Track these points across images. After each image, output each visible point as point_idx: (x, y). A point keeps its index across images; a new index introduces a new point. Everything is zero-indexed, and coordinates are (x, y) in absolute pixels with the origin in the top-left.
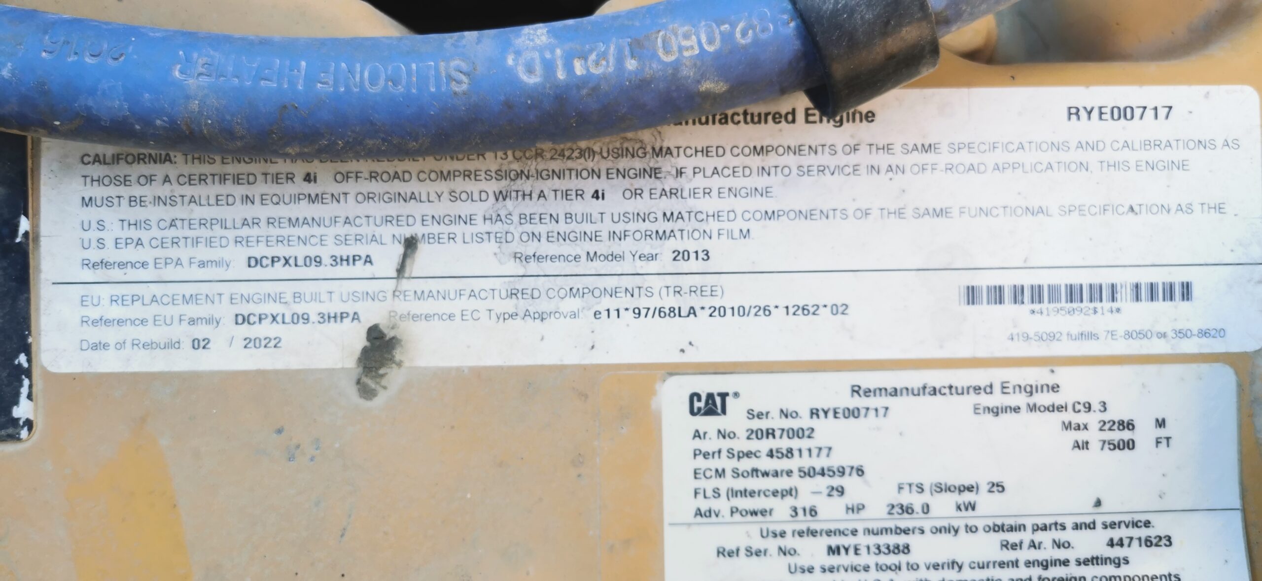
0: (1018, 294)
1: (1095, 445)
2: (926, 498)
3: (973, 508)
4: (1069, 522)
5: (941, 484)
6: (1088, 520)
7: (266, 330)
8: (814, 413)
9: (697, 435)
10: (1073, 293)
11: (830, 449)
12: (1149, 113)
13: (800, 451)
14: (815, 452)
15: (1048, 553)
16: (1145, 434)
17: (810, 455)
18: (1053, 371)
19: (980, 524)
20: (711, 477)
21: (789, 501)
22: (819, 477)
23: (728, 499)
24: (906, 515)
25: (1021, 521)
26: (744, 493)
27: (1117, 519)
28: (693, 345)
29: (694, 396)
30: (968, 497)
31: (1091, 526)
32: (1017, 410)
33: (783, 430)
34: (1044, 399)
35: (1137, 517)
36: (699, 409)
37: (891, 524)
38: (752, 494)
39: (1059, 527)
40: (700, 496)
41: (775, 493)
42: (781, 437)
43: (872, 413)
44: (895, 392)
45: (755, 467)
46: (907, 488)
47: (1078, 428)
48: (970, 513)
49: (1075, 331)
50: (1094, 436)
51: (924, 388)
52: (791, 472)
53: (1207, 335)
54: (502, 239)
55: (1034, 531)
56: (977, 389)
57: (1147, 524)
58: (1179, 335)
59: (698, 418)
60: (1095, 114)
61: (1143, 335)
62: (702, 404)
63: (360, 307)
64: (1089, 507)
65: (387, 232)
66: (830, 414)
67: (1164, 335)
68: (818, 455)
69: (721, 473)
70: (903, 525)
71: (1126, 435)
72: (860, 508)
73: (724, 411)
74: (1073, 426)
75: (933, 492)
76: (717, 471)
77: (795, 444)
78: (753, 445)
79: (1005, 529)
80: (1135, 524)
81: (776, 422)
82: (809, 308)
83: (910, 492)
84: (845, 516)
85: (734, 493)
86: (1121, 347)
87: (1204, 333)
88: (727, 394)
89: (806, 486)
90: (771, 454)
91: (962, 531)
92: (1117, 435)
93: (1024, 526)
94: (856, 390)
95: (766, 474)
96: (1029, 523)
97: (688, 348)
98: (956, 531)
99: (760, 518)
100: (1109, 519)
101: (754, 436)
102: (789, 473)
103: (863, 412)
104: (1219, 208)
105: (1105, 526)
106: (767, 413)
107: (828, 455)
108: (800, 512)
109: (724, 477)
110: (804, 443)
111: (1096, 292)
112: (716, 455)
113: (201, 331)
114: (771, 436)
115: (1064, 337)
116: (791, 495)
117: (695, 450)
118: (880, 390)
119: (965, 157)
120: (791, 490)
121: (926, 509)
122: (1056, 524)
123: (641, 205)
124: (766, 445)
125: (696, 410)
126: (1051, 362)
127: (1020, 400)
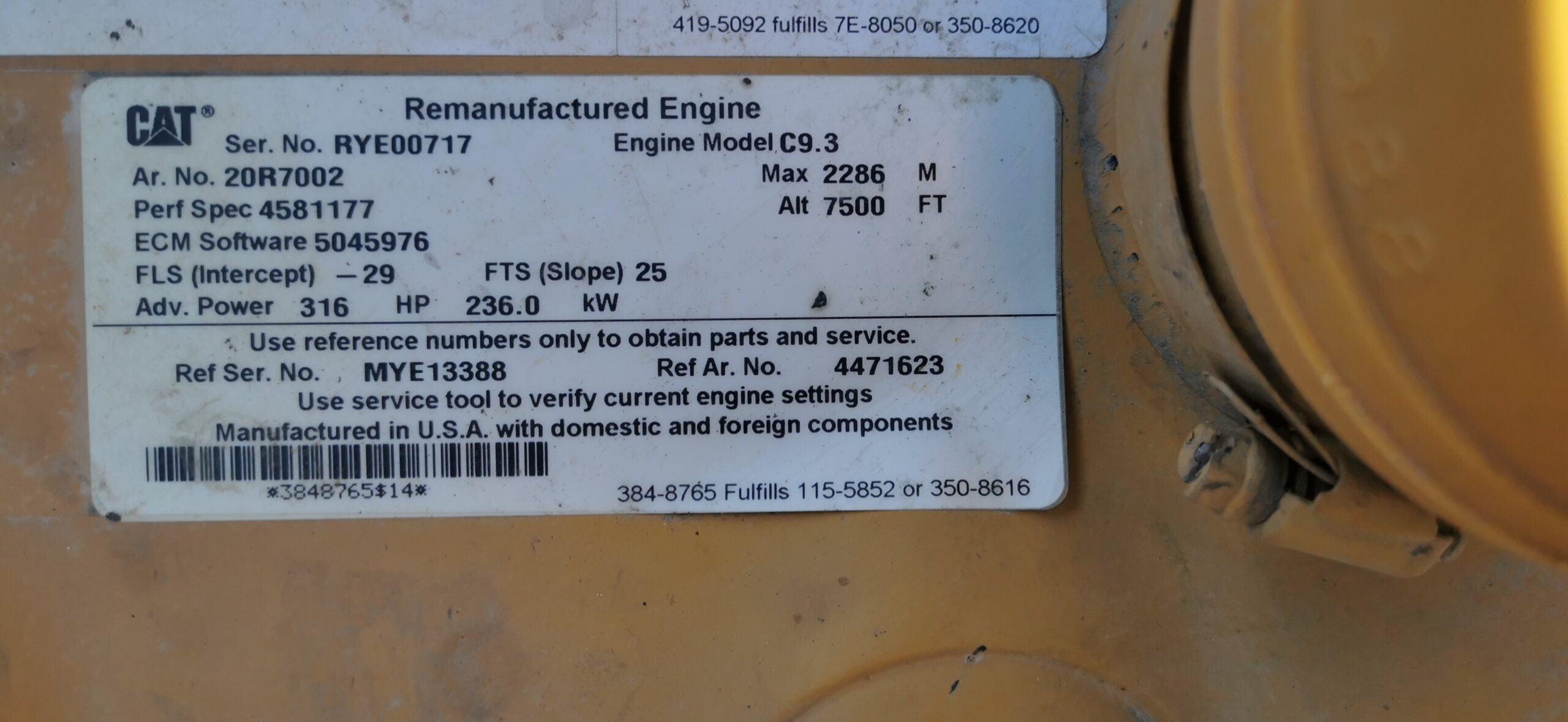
1: (818, 206)
2: (533, 286)
3: (613, 308)
4: (773, 330)
5: (559, 265)
6: (804, 327)
8: (342, 143)
9: (140, 176)
11: (370, 203)
13: (318, 205)
14: (344, 209)
15: (736, 381)
16: (901, 189)
17: (336, 215)
18: (747, 82)
19: (625, 331)
20: (166, 247)
21: (300, 289)
22: (350, 252)
23: (196, 286)
24: (498, 316)
25: (692, 328)
26: (224, 275)
27: (852, 326)
28: (133, 27)
29: (136, 113)
30: (603, 287)
31: (810, 337)
32: (687, 144)
33: (289, 171)
34: (733, 127)
35: (886, 326)
36: (144, 133)
37: (474, 330)
38: (235, 276)
39: (756, 339)
40: (147, 280)
41: (274, 276)
42: (285, 183)
43: (441, 146)
44: (481, 112)
45: (242, 231)
46: (501, 270)
47: (789, 176)
48: (607, 313)
49: (785, 17)
50: (815, 190)
51: (531, 103)
52: (304, 241)
53: (1009, 28)
55: (713, 345)
56: (620, 109)
57: (903, 336)
58: (961, 27)
59: (142, 149)
61: (898, 25)
62: (149, 126)
64: (804, 308)
66: (371, 146)
67: (936, 27)
68: (350, 215)
69: (181, 242)
70: (493, 331)
71: (870, 190)
72: (421, 302)
74: (782, 174)
75: (546, 279)
76: (175, 236)
77: (310, 194)
78: (239, 195)
79: (666, 341)
80: (883, 337)
81: (278, 159)
83: (507, 278)
84: (394, 316)
85: (203, 275)
86: (861, 45)
87: (1002, 25)
88: (192, 109)
89: (328, 264)
90: (267, 210)
91: (594, 341)
92: (853, 190)
93: (698, 336)
94: (413, 107)
95: (258, 244)
96: (705, 331)
97: (127, 34)
98: (584, 345)
99: (249, 317)
100: (839, 327)
101: (238, 180)
102: (299, 242)
103: (426, 144)
105: (832, 338)
106: (262, 142)
107: (366, 215)
108: (319, 308)
109: (188, 248)
110: (326, 194)
112: (174, 211)
114: (267, 181)
115: (769, 26)
116: (303, 280)
117: (137, 203)
118: (457, 107)
120: (302, 269)
121: (533, 304)
122: (751, 333)
124: (256, 196)
125: (138, 136)
126: (747, 67)
127: (692, 128)
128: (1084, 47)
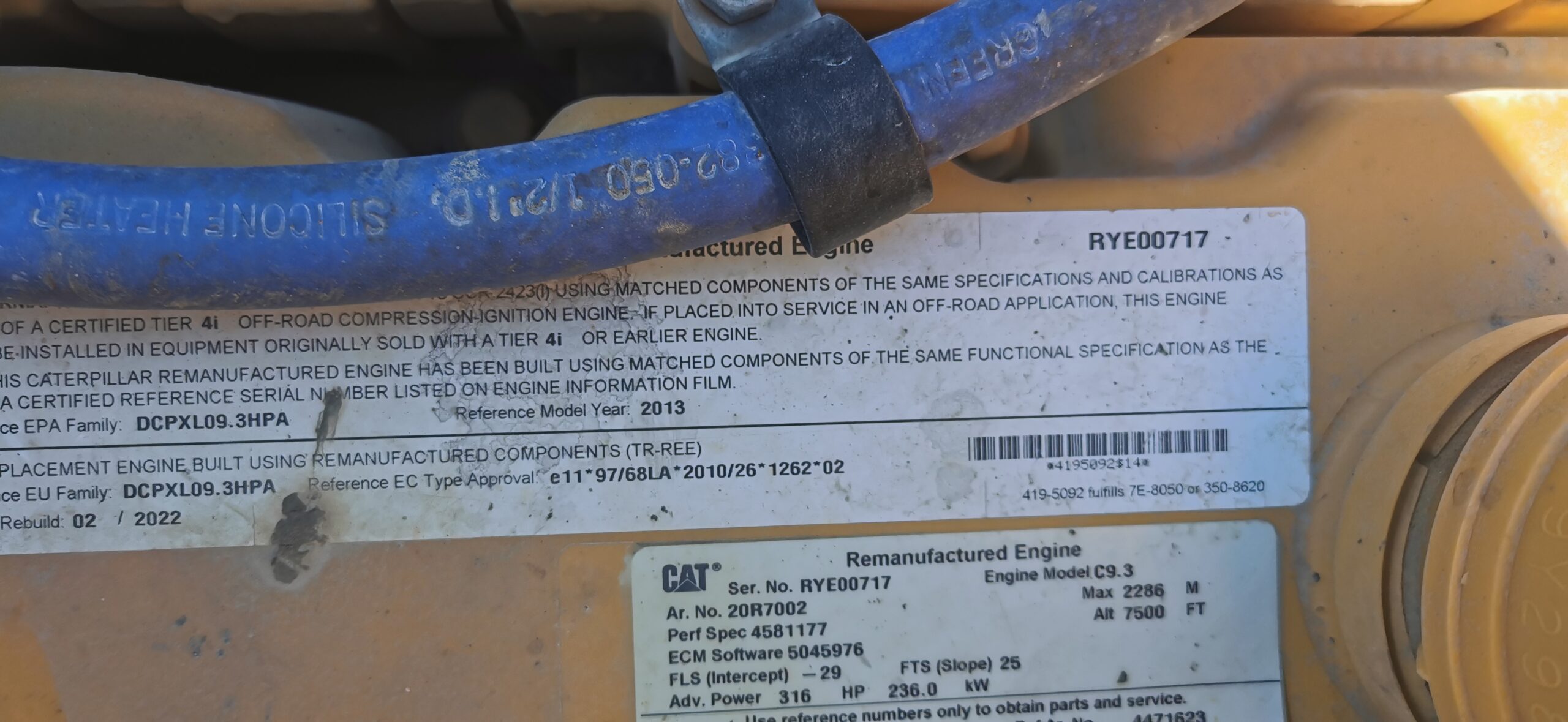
0: (1034, 446)
1: (1120, 614)
2: (933, 676)
3: (985, 688)
4: (1091, 699)
5: (949, 661)
6: (1112, 696)
7: (161, 503)
8: (805, 585)
9: (672, 613)
10: (1096, 444)
11: (824, 625)
12: (1182, 240)
13: (790, 627)
14: (807, 629)
16: (1175, 600)
17: (802, 634)
18: (1073, 532)
19: (993, 704)
20: (689, 660)
21: (779, 685)
22: (811, 658)
23: (710, 686)
24: (910, 697)
25: (1037, 700)
26: (728, 678)
27: (1144, 694)
28: (666, 511)
29: (669, 569)
30: (979, 675)
31: (1116, 703)
32: (1033, 576)
33: (771, 605)
34: (1063, 563)
35: (1167, 692)
36: (674, 583)
37: (893, 708)
38: (736, 678)
39: (1080, 705)
40: (677, 683)
41: (762, 677)
42: (768, 613)
43: (871, 584)
44: (897, 560)
45: (740, 647)
46: (911, 666)
47: (1101, 595)
48: (982, 692)
49: (1097, 488)
50: (1118, 603)
51: (930, 553)
52: (781, 652)
53: (1245, 488)
54: (441, 392)
55: (1052, 711)
56: (989, 555)
57: (1178, 700)
58: (1213, 489)
59: (672, 594)
60: (1121, 241)
61: (1172, 489)
62: (677, 578)
63: (274, 474)
64: (1111, 682)
65: (304, 386)
66: (824, 586)
67: (1196, 490)
68: (811, 633)
69: (700, 656)
70: (906, 708)
71: (1154, 601)
72: (859, 690)
73: (703, 587)
74: (1096, 592)
75: (941, 670)
76: (695, 652)
77: (785, 620)
78: (737, 623)
79: (1021, 710)
80: (1165, 700)
81: (763, 597)
82: (800, 466)
83: (915, 671)
84: (841, 701)
85: (714, 678)
86: (1148, 504)
87: (1241, 487)
88: (707, 566)
89: (797, 667)
90: (756, 633)
91: (973, 713)
92: (1144, 602)
93: (1042, 705)
94: (852, 558)
95: (751, 655)
96: (1047, 701)
97: (662, 516)
98: (967, 714)
99: (745, 705)
100: (1135, 695)
101: (737, 613)
102: (778, 654)
103: (861, 583)
104: (1259, 346)
105: (1131, 703)
106: (753, 586)
107: (822, 633)
108: (791, 698)
109: (704, 660)
110: (795, 620)
111: (1120, 443)
112: (695, 636)
113: (85, 506)
114: (756, 613)
115: (1086, 494)
116: (781, 678)
117: (670, 631)
118: (881, 557)
119: (975, 292)
120: (780, 672)
121: (933, 689)
122: (1077, 702)
123: (602, 350)
124: (749, 623)
125: (670, 585)
126: (1072, 523)
127: (1036, 565)
128: (1295, 499)
